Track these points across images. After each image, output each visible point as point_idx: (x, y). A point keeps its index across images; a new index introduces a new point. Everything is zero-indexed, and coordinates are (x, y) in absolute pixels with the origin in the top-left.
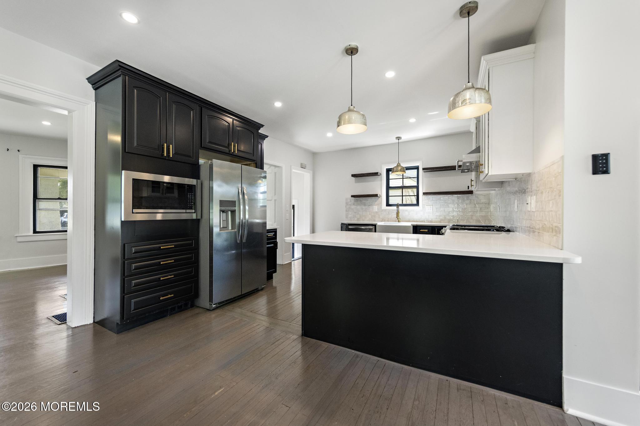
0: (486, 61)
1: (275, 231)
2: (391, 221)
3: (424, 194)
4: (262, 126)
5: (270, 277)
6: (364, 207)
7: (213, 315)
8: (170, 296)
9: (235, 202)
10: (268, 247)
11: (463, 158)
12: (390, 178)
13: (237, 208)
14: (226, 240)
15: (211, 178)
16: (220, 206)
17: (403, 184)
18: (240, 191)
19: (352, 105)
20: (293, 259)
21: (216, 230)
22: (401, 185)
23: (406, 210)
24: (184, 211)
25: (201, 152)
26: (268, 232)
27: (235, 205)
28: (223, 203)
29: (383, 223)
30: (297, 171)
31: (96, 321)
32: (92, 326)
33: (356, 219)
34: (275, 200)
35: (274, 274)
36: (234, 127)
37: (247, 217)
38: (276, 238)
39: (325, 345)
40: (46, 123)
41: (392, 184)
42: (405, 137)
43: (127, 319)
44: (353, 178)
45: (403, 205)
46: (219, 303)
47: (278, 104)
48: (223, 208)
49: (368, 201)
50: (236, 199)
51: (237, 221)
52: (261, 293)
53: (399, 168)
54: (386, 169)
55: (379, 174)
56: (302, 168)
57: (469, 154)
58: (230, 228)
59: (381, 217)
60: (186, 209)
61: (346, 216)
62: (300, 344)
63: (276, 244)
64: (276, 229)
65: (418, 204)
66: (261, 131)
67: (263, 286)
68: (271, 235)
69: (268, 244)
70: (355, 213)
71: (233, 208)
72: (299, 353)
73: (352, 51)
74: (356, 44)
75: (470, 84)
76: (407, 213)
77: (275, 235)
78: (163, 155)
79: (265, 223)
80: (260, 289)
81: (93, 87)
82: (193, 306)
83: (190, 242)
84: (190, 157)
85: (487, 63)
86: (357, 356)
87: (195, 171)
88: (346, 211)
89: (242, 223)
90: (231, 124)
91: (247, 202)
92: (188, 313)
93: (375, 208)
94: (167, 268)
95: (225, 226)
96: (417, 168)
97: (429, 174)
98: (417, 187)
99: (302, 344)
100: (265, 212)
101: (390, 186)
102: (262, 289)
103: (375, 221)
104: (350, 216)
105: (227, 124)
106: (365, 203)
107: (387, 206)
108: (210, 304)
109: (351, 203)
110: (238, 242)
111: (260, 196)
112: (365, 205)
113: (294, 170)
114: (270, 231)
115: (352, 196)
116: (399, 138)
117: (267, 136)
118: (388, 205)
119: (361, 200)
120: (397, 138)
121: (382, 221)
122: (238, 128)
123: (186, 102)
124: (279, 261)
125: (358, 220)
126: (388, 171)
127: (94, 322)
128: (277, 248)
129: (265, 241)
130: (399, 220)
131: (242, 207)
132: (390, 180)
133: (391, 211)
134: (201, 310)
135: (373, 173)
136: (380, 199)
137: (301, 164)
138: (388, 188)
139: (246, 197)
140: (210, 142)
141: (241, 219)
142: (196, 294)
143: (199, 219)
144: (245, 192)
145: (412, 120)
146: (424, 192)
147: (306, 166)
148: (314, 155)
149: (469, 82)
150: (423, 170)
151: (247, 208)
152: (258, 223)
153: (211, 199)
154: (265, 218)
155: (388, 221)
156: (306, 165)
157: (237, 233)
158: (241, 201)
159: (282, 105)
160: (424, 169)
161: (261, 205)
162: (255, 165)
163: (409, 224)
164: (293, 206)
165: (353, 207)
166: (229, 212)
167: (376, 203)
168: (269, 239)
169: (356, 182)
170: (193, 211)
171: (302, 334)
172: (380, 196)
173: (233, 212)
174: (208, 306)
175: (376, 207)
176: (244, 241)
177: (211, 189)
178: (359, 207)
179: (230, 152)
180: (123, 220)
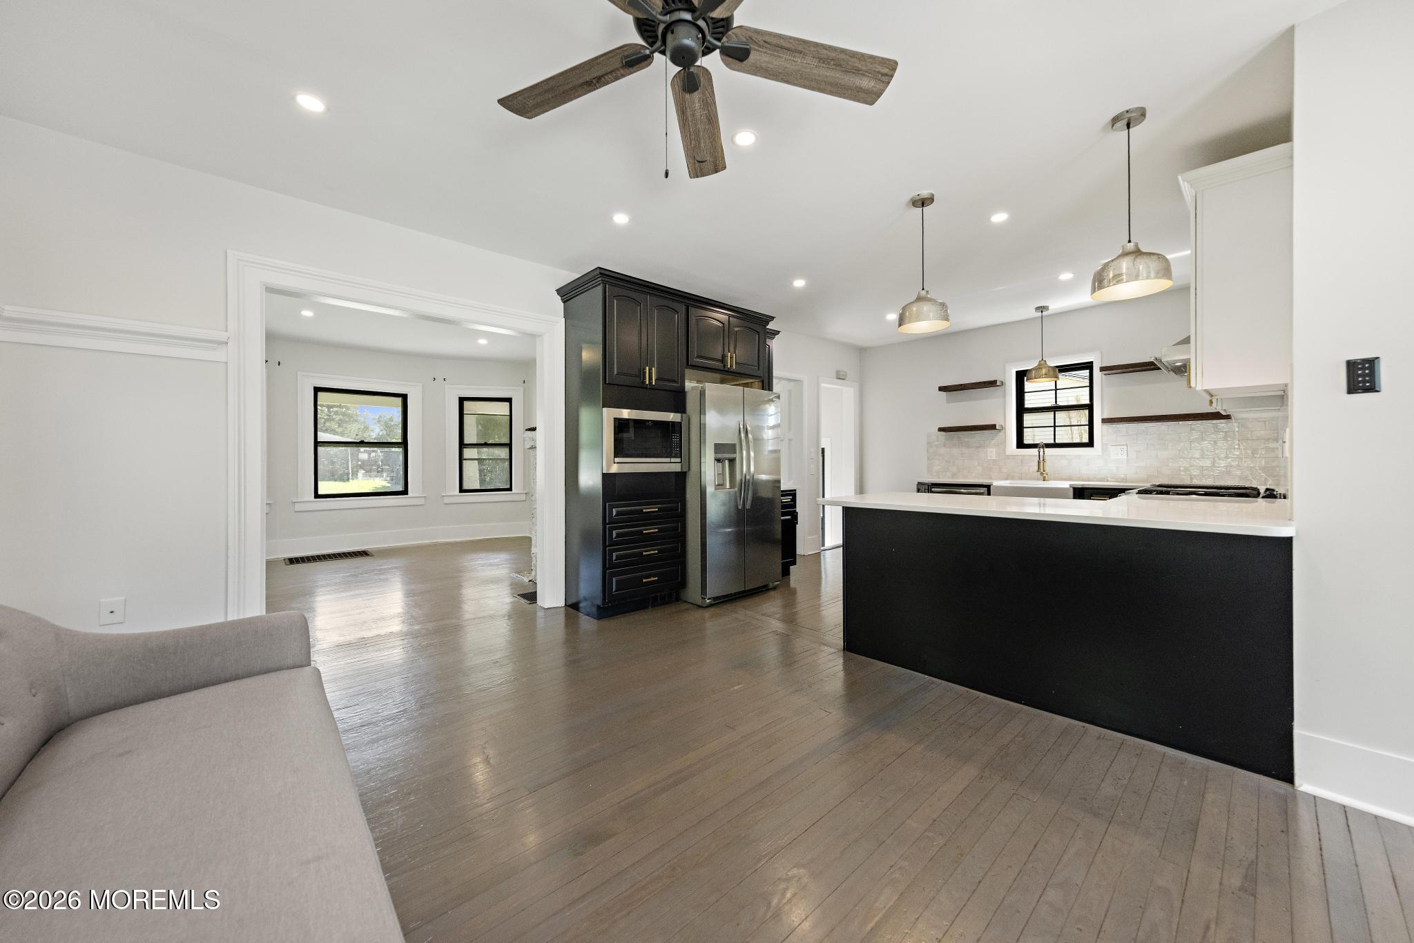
0: (1188, 182)
1: (792, 494)
2: (1026, 479)
3: (1104, 421)
4: (773, 318)
5: (786, 573)
6: (965, 451)
7: (707, 614)
8: (652, 579)
9: (734, 446)
10: (783, 521)
11: (1163, 353)
12: (1026, 391)
13: (737, 456)
14: (724, 504)
15: (702, 411)
16: (715, 453)
17: (1056, 402)
18: (741, 427)
19: (923, 289)
20: (822, 548)
21: (710, 490)
22: (1051, 403)
23: (1063, 457)
24: (668, 460)
25: (688, 372)
26: (782, 496)
27: (735, 449)
28: (719, 448)
29: (1008, 482)
30: (829, 387)
31: (568, 604)
32: (563, 609)
33: (949, 474)
34: (790, 440)
35: (791, 567)
36: (731, 327)
37: (752, 469)
38: (794, 506)
39: (880, 664)
40: (483, 342)
41: (1030, 402)
42: (1055, 305)
43: (609, 602)
44: (943, 394)
45: (1055, 445)
46: (715, 599)
47: (799, 283)
48: (720, 456)
49: (974, 438)
50: (735, 441)
51: (738, 477)
52: (772, 593)
53: (1044, 371)
54: (1017, 372)
55: (998, 384)
56: (839, 378)
57: (1179, 343)
58: (728, 487)
59: (1004, 470)
60: (670, 457)
61: (928, 468)
62: (842, 658)
63: (795, 516)
64: (795, 490)
65: (1090, 444)
66: (771, 326)
67: (776, 583)
68: (787, 499)
69: (784, 514)
70: (948, 462)
71: (732, 456)
72: (840, 667)
73: (923, 202)
74: (931, 192)
75: (1132, 244)
76: (1065, 462)
77: (794, 500)
78: (644, 382)
79: (779, 481)
80: (771, 585)
81: (562, 300)
82: (678, 599)
83: (675, 505)
84: (674, 381)
85: (1191, 184)
86: (933, 683)
87: (678, 401)
88: (928, 458)
89: (745, 479)
90: (727, 324)
91: (751, 445)
92: (672, 608)
93: (992, 453)
94: (650, 540)
95: (721, 482)
96: (1088, 366)
97: (1116, 378)
98: (1090, 407)
99: (844, 659)
100: (777, 461)
101: (1026, 406)
102: (775, 588)
103: (991, 478)
104: (936, 468)
105: (720, 325)
106: (968, 442)
107: (1018, 447)
108: (702, 598)
109: (937, 443)
110: (740, 507)
111: (768, 434)
112: (968, 447)
113: (823, 385)
114: (785, 493)
115: (941, 430)
116: (1042, 309)
117: (778, 332)
118: (1021, 444)
119: (959, 437)
120: (1037, 309)
121: (1006, 479)
122: (736, 329)
123: (671, 304)
124: (800, 550)
125: (954, 475)
126: (1021, 376)
127: (565, 605)
128: (797, 523)
129: (779, 510)
130: (1044, 477)
131: (744, 453)
132: (1026, 394)
133: (1027, 458)
134: (688, 606)
135: (985, 382)
136: (1001, 434)
137: (838, 372)
138: (1021, 410)
139: (750, 436)
140: (699, 357)
141: (744, 472)
142: (683, 583)
143: (685, 473)
144: (749, 428)
145: (1066, 276)
146: (1105, 417)
147: (846, 376)
148: (862, 352)
149: (1130, 241)
150: (1100, 371)
151: (752, 454)
152: (767, 482)
153: (702, 441)
154: (778, 472)
155: (1021, 479)
156: (846, 372)
157: (738, 495)
158: (744, 444)
159: (806, 283)
160: (1102, 369)
161: (770, 448)
162: (760, 384)
163: (1066, 485)
164: (823, 450)
165: (942, 450)
166: (727, 462)
167: (993, 442)
168: (784, 506)
169: (948, 402)
170: (679, 460)
171: (844, 647)
172: (1003, 428)
173: (732, 461)
174: (699, 602)
175: (994, 450)
176: (748, 506)
177: (702, 427)
178: (955, 451)
179: (724, 367)
180: (605, 472)
